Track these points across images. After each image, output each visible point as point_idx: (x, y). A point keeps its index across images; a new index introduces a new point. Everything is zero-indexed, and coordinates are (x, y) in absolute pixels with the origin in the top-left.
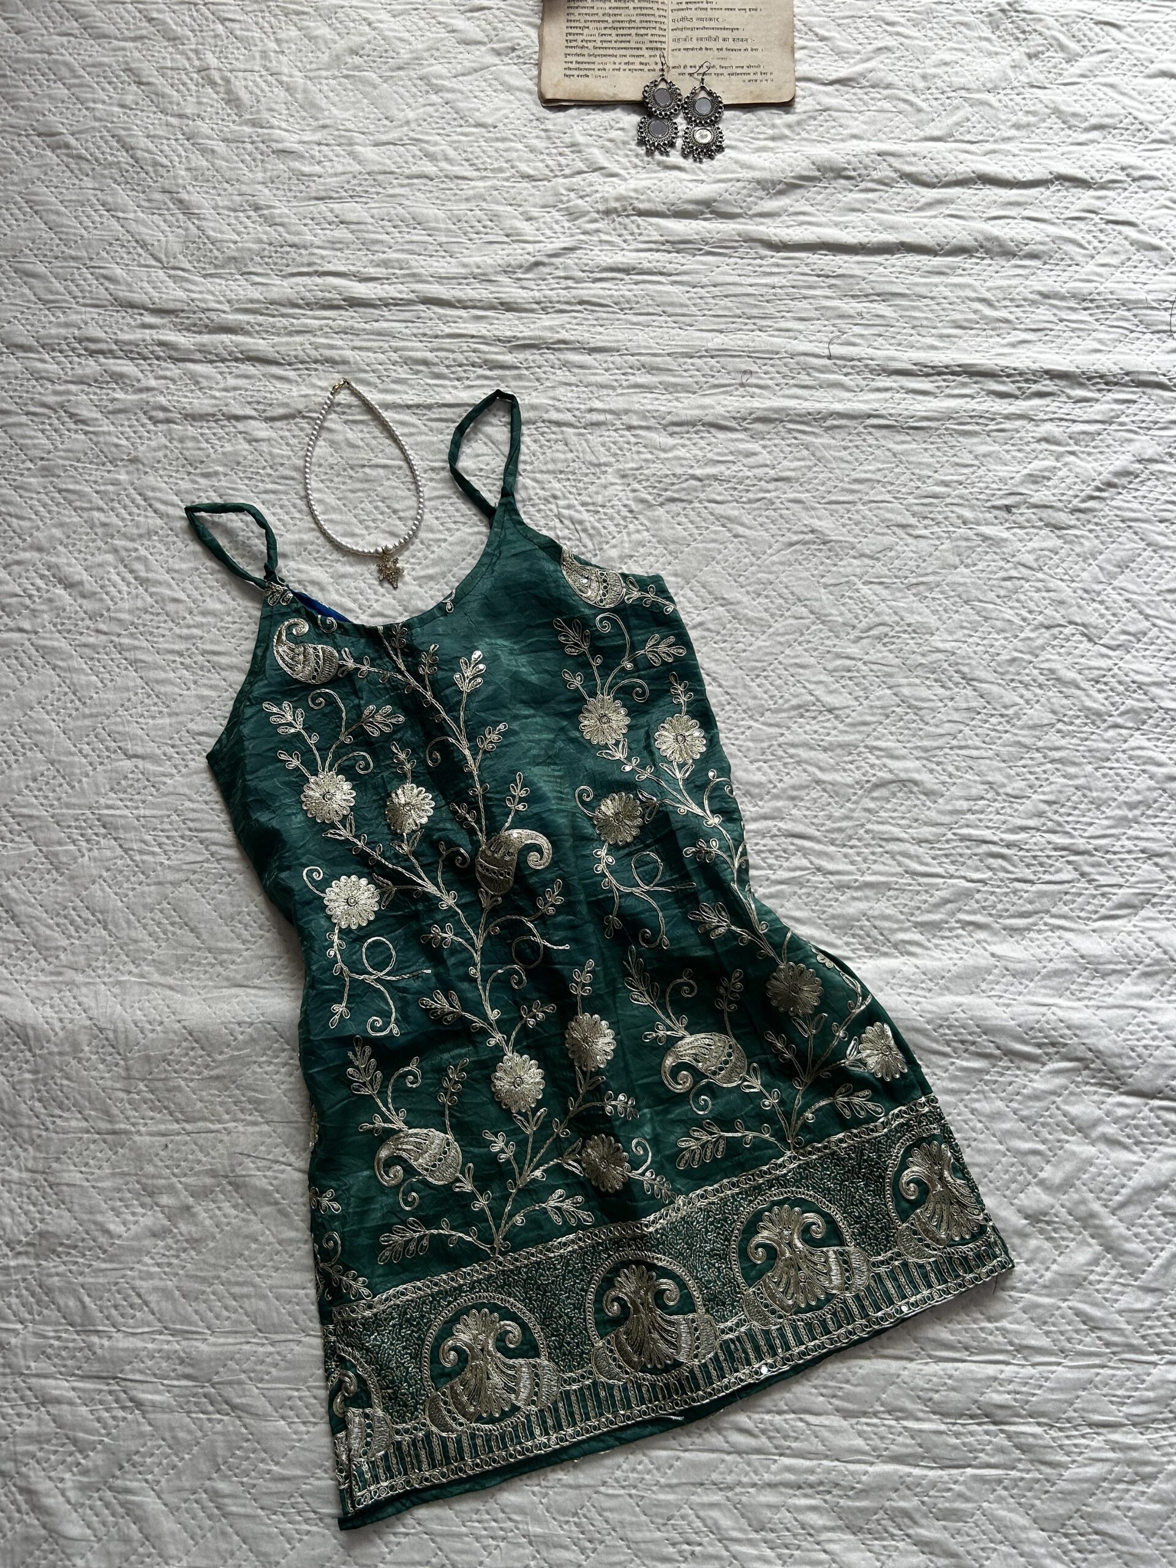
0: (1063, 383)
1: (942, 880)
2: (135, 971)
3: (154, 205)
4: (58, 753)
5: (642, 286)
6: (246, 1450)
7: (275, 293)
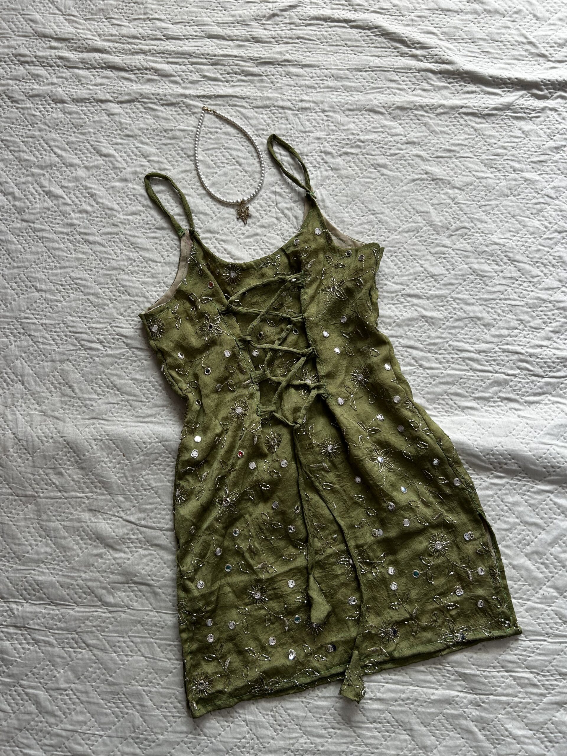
1: (491, 374)
2: (38, 408)
5: (334, 29)
6: (95, 668)
7: (125, 31)
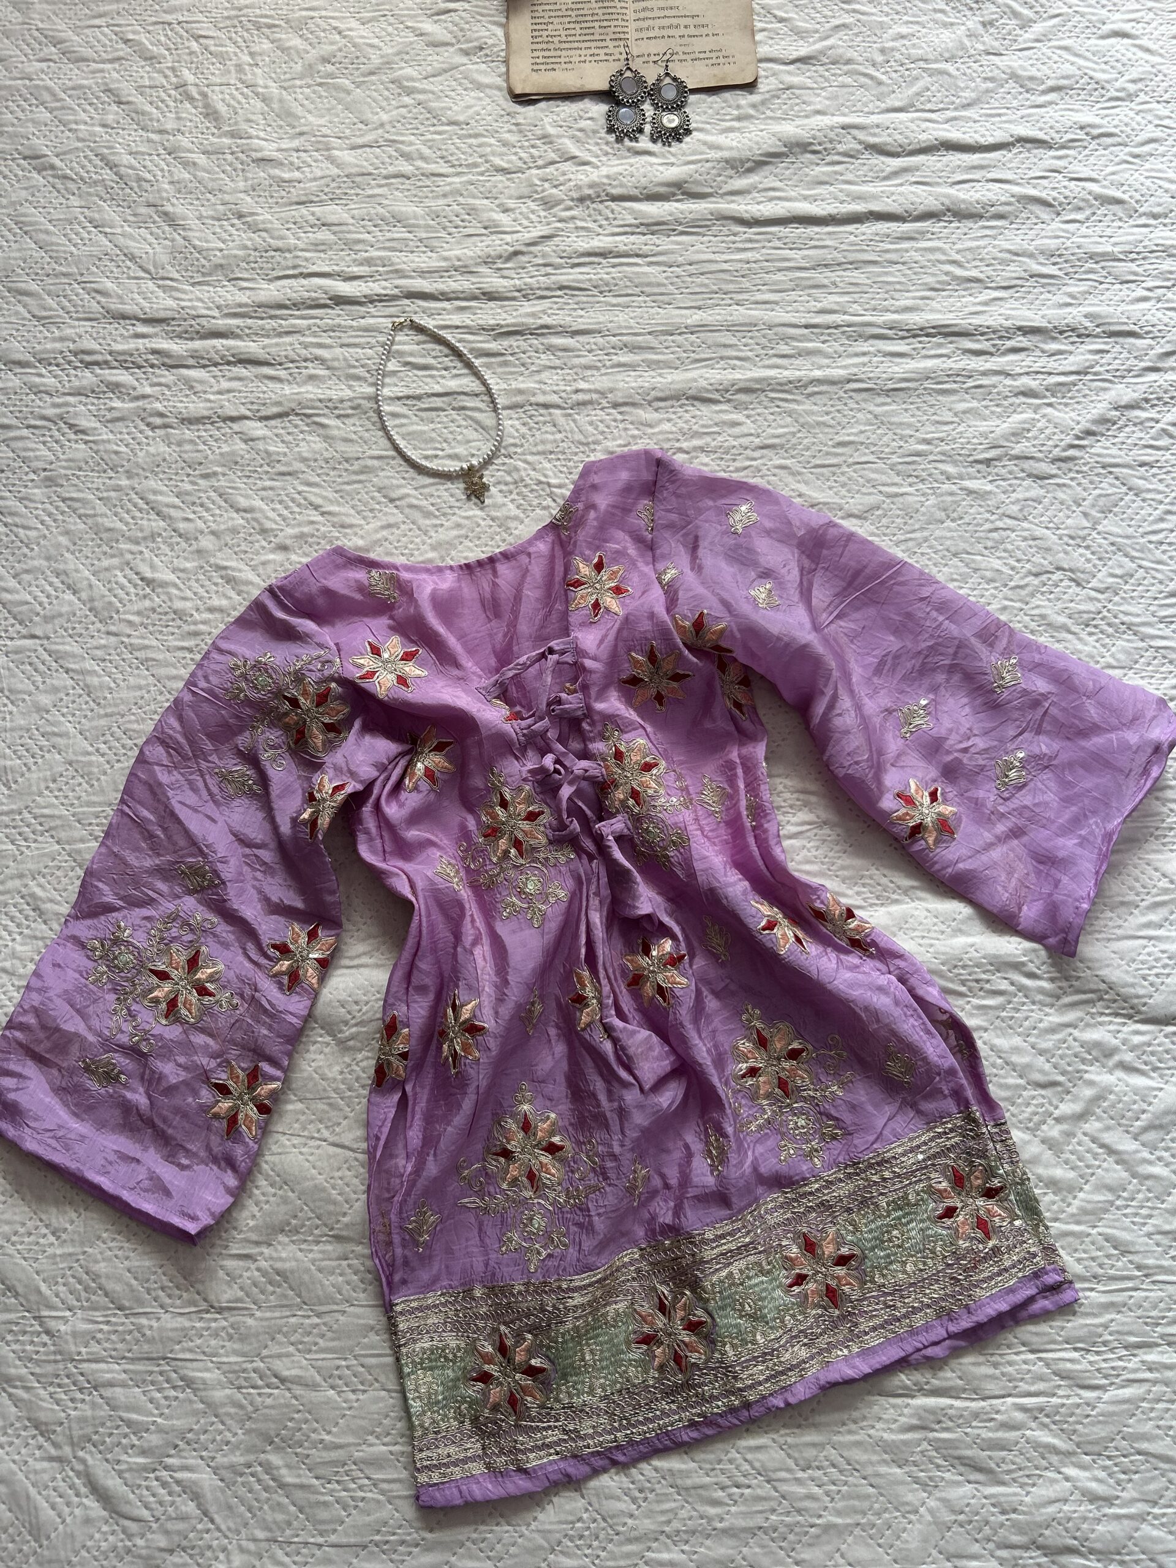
0: (1035, 338)
3: (140, 218)
4: (75, 753)
5: (619, 269)
6: (298, 1422)
7: (262, 297)
